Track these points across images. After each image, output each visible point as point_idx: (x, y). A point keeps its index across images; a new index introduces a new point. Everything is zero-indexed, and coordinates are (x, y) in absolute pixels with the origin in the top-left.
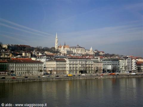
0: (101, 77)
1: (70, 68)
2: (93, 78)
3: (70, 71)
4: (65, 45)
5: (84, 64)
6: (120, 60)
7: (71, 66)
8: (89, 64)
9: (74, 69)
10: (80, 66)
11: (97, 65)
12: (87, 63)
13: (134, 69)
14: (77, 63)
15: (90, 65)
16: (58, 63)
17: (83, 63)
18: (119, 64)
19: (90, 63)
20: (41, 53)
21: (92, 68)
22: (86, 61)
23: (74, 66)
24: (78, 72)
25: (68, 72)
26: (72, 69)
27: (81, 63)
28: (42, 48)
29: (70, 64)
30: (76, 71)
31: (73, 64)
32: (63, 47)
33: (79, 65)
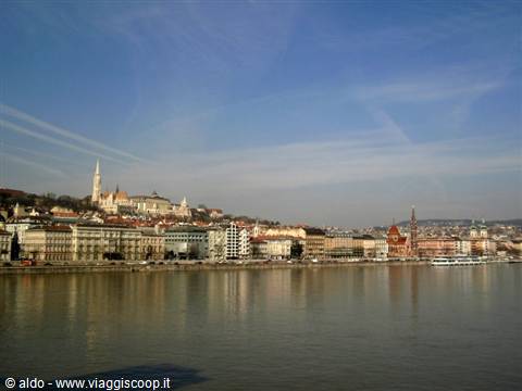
0: (148, 267)
1: (81, 246)
2: (126, 269)
3: (80, 254)
4: (117, 191)
5: (116, 240)
6: (212, 232)
7: (83, 242)
8: (130, 240)
9: (92, 249)
10: (107, 242)
11: (150, 241)
12: (125, 236)
13: (243, 251)
14: (98, 236)
15: (133, 243)
16: (51, 235)
17: (114, 236)
18: (207, 241)
19: (132, 237)
20: (36, 211)
21: (137, 247)
22: (122, 232)
23: (92, 242)
24: (100, 257)
25: (75, 257)
26: (84, 249)
27: (108, 236)
28: (57, 197)
29: (80, 238)
30: (96, 253)
31: (89, 239)
32: (111, 196)
33: (104, 239)
